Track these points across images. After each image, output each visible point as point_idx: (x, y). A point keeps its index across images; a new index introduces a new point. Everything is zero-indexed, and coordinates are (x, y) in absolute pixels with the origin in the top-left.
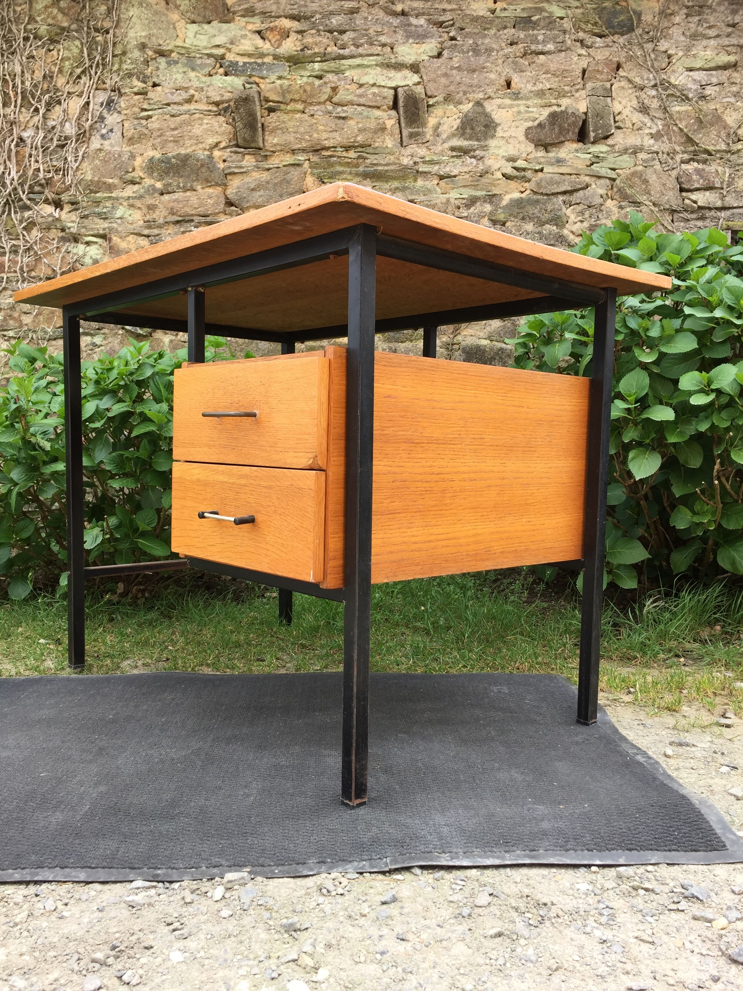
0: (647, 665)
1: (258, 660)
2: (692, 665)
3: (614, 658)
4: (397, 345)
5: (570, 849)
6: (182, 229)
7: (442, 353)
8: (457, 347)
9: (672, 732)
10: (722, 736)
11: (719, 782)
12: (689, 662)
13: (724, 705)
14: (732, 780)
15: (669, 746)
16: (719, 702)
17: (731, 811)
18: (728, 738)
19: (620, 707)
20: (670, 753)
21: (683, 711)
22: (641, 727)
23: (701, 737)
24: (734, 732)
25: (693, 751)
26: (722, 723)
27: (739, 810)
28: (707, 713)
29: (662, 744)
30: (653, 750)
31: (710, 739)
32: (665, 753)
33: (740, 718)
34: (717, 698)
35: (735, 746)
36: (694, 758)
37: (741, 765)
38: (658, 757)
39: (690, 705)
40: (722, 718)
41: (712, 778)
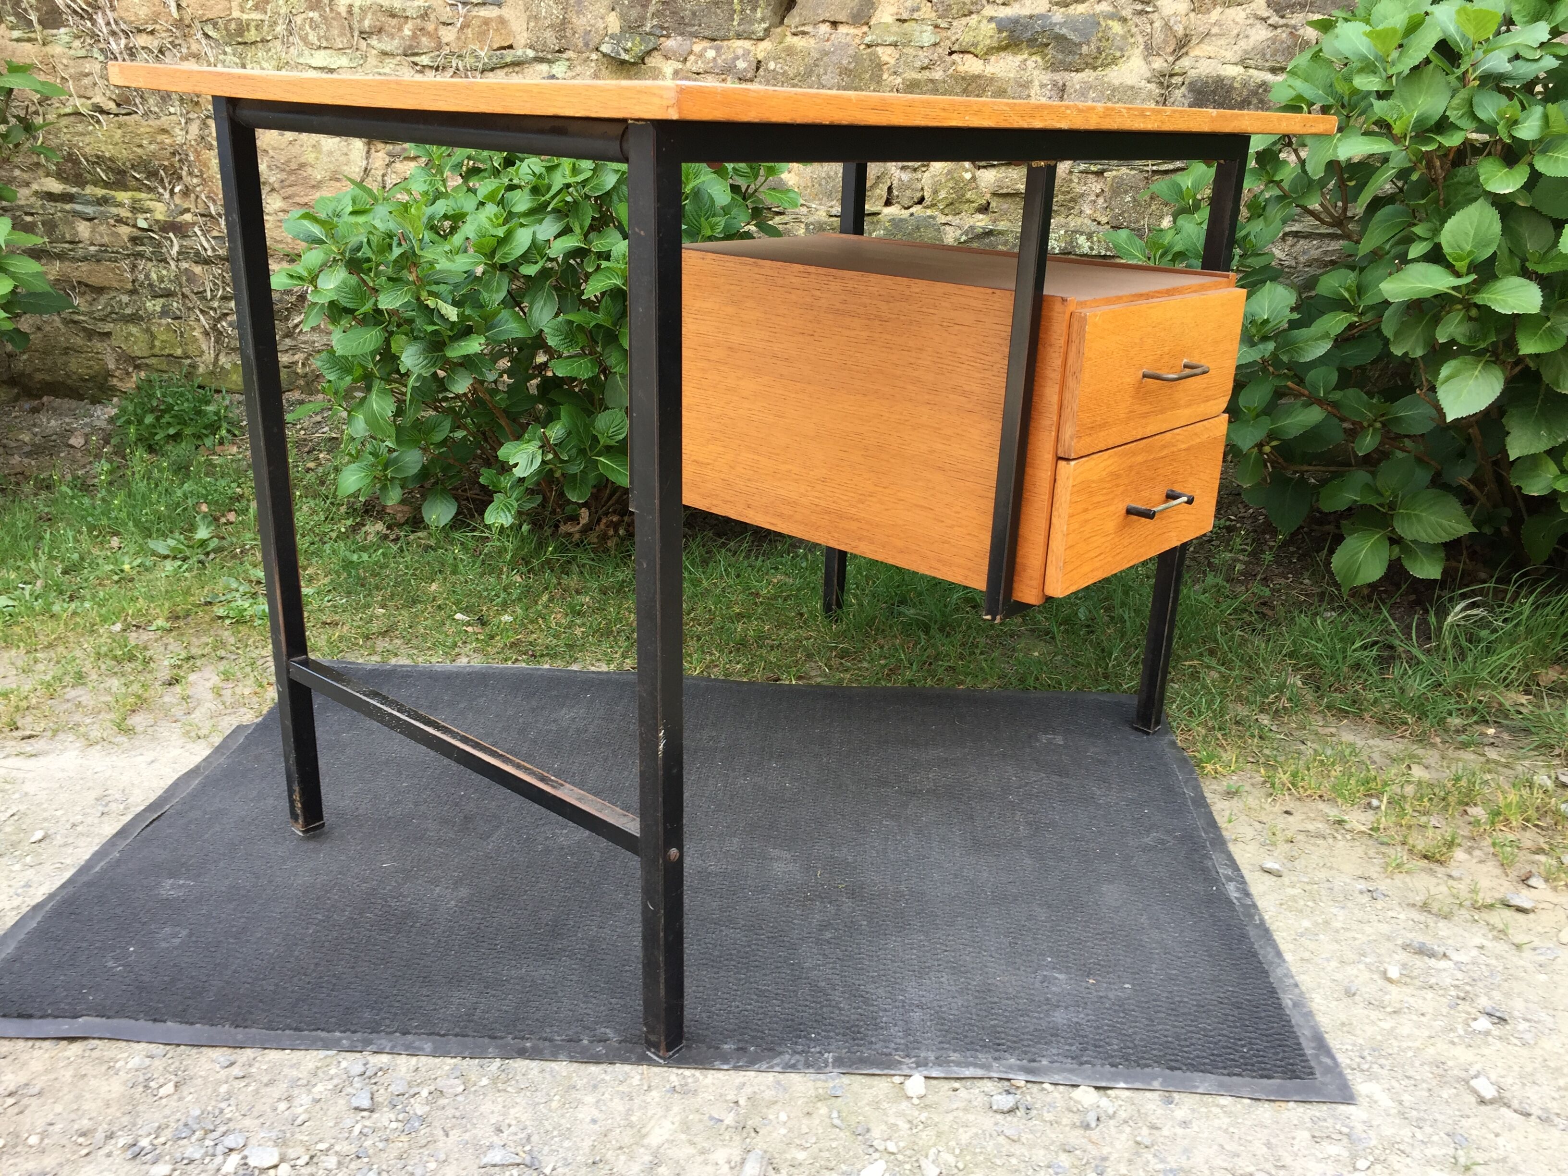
0: (1422, 739)
2: (1506, 745)
3: (1367, 716)
4: (1067, 76)
7: (1150, 92)
8: (1180, 79)
9: (1415, 915)
10: (1506, 935)
11: (1462, 1055)
12: (1506, 736)
13: (1536, 853)
14: (1485, 1051)
15: (1400, 951)
16: (1528, 844)
17: (1461, 1131)
18: (1516, 941)
19: (1342, 843)
20: (1394, 972)
21: (1453, 863)
22: (1365, 899)
23: (1466, 934)
24: (1532, 925)
25: (1439, 971)
26: (1513, 902)
27: (1474, 1132)
28: (1499, 871)
29: (1390, 945)
30: (1368, 960)
31: (1478, 940)
32: (1385, 972)
33: (1555, 889)
34: (1528, 834)
35: (1521, 963)
36: (1436, 987)
37: (1516, 1014)
38: (1372, 979)
39: (1470, 847)
40: (1521, 886)
41: (1453, 1043)
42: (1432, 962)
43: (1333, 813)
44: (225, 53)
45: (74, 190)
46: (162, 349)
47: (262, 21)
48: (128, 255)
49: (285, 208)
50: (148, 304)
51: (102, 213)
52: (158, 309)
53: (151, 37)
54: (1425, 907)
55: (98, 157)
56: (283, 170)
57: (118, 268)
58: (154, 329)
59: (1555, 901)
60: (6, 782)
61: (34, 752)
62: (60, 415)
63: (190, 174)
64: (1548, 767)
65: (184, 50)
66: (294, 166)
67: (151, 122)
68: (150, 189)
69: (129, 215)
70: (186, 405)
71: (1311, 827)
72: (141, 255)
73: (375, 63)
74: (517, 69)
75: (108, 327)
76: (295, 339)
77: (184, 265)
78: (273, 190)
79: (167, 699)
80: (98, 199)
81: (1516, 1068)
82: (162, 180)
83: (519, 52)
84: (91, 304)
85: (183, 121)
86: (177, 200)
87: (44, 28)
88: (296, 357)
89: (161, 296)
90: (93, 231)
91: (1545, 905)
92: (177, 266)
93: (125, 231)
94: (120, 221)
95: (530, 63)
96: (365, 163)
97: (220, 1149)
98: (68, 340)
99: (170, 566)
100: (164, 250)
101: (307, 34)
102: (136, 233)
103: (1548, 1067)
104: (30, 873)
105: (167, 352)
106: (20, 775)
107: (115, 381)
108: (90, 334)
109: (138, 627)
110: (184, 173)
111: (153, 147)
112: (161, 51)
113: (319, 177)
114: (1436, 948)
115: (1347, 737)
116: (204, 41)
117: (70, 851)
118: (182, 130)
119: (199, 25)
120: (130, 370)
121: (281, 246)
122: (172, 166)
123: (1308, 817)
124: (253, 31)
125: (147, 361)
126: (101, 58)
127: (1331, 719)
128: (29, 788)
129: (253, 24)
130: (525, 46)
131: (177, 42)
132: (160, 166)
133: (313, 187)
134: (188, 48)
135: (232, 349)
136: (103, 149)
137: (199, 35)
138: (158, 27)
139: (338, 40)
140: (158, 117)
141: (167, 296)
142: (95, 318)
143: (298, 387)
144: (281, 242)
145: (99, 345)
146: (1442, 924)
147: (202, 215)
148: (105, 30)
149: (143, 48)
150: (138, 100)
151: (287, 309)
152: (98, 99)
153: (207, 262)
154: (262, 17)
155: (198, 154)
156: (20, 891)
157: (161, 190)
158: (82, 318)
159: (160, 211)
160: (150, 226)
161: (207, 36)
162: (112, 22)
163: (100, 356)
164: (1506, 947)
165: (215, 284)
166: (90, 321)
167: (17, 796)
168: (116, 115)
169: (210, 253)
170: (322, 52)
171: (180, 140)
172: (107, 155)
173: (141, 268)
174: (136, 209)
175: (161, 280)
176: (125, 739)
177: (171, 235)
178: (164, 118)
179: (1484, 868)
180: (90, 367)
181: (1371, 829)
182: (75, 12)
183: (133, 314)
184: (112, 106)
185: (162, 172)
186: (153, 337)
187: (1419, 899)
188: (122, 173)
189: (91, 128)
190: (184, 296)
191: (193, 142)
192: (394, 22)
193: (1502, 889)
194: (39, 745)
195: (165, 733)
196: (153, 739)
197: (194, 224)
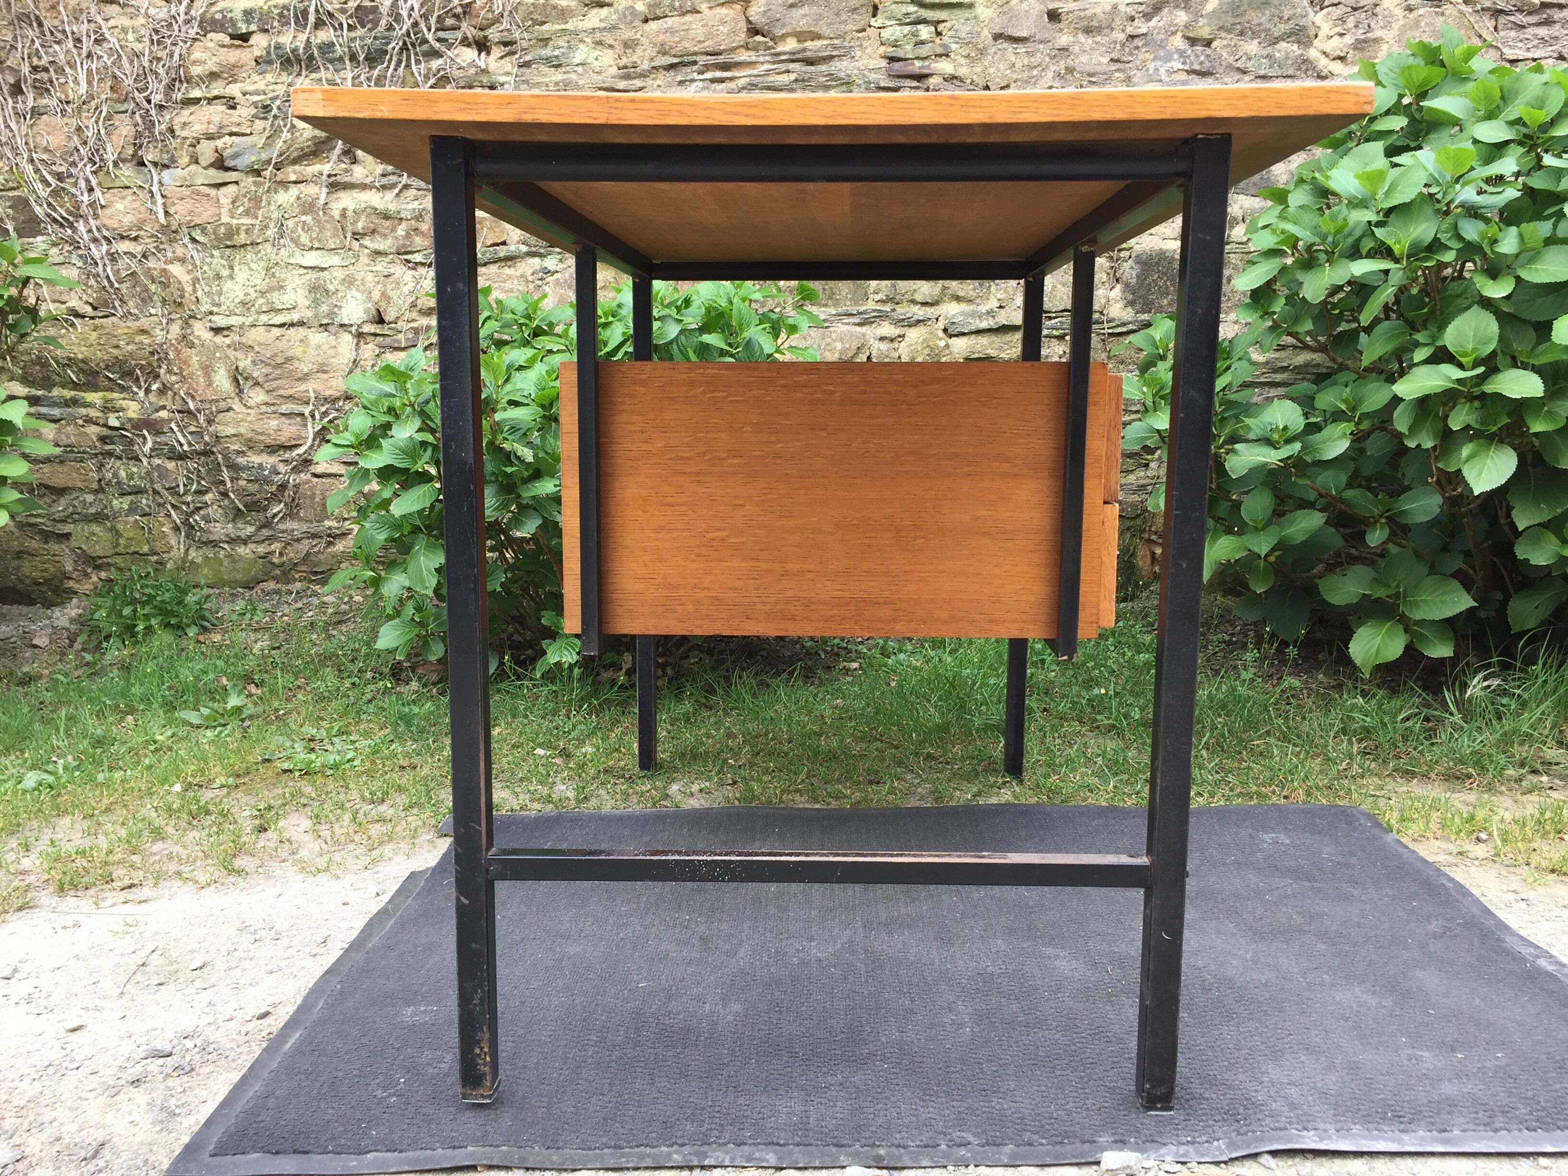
0: (1490, 789)
1: (871, 782)
2: (1563, 788)
3: (1433, 776)
5: (1502, 1129)
6: (679, 78)
8: (1127, 254)
12: (1558, 782)
44: (212, 256)
45: (40, 393)
46: (126, 547)
47: (252, 225)
48: (96, 455)
49: (268, 401)
50: (115, 502)
51: (69, 414)
52: (126, 506)
53: (134, 243)
55: (70, 359)
56: (269, 365)
57: (83, 468)
58: (120, 527)
60: (127, 925)
61: (143, 899)
62: (11, 620)
63: (169, 371)
65: (169, 254)
66: (280, 360)
67: (129, 324)
68: (123, 389)
69: (100, 414)
70: (167, 595)
72: (110, 454)
73: (367, 262)
74: (509, 263)
75: (67, 528)
76: (272, 529)
78: (257, 384)
79: (263, 844)
80: (66, 401)
82: (138, 379)
83: (513, 248)
84: (50, 506)
85: (164, 321)
86: (152, 398)
87: (20, 236)
88: (273, 547)
89: (130, 494)
90: (59, 431)
92: (149, 463)
93: (93, 431)
94: (89, 421)
95: (522, 258)
96: (354, 354)
98: (21, 544)
99: (209, 734)
100: (136, 447)
101: (299, 236)
102: (105, 432)
104: (207, 996)
105: (132, 549)
106: (139, 918)
107: (71, 584)
108: (47, 536)
109: (201, 786)
110: (162, 371)
111: (130, 347)
112: (144, 256)
113: (306, 370)
116: (190, 246)
117: (240, 973)
118: (162, 330)
119: (186, 231)
120: (89, 571)
121: (262, 438)
122: (150, 364)
124: (243, 235)
125: (109, 560)
126: (80, 264)
128: (157, 928)
129: (244, 228)
130: (518, 243)
131: (161, 247)
132: (136, 365)
133: (299, 379)
134: (174, 252)
135: (204, 543)
136: (76, 351)
137: (186, 240)
138: (142, 233)
139: (330, 241)
140: (137, 319)
141: (136, 493)
142: (54, 520)
143: (274, 578)
144: (262, 434)
145: (56, 547)
147: (179, 412)
148: (86, 237)
149: (125, 253)
150: (117, 303)
151: (266, 499)
152: (74, 303)
153: (182, 457)
154: (253, 221)
155: (178, 352)
156: (206, 1010)
157: (135, 389)
158: (39, 520)
159: (133, 410)
160: (122, 424)
161: (194, 240)
162: (94, 229)
163: (57, 558)
165: (189, 478)
166: (49, 523)
167: (147, 935)
168: (92, 318)
169: (186, 448)
170: (314, 253)
171: (159, 339)
172: (80, 356)
173: (108, 467)
174: (108, 408)
175: (131, 477)
176: (240, 879)
177: (145, 432)
178: (143, 320)
180: (45, 570)
181: (1492, 856)
182: (55, 220)
183: (97, 513)
184: (88, 309)
185: (138, 371)
186: (118, 534)
188: (95, 373)
189: (64, 331)
190: (156, 492)
191: (173, 342)
192: (388, 223)
194: (145, 892)
195: (278, 872)
196: (269, 877)
197: (170, 420)
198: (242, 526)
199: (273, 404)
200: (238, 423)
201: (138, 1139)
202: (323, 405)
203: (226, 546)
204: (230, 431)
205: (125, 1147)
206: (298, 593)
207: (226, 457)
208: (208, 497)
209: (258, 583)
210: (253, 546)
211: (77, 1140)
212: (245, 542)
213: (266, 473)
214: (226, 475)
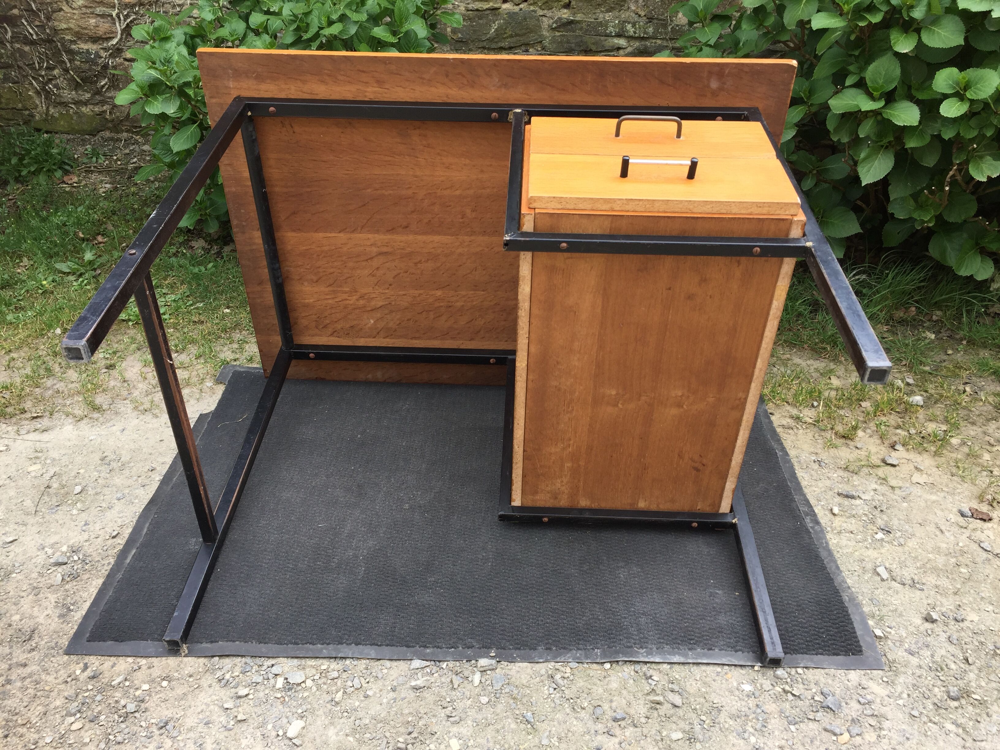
0: (835, 359)
3: (806, 346)
5: (739, 650)
9: (842, 473)
10: (886, 481)
11: (872, 553)
13: (896, 428)
14: (883, 551)
15: (837, 496)
16: (893, 423)
17: (875, 597)
18: (891, 484)
19: (801, 431)
20: (836, 510)
21: (857, 439)
22: (816, 466)
23: (867, 483)
24: (898, 474)
25: (856, 506)
26: (888, 462)
27: (881, 597)
28: (879, 441)
29: (831, 493)
30: (822, 503)
31: (874, 486)
32: (831, 510)
33: (908, 450)
34: (892, 416)
35: (895, 497)
36: (856, 516)
37: (895, 527)
38: (825, 514)
39: (865, 428)
40: (891, 450)
41: (867, 547)
42: (853, 501)
43: (795, 412)
46: (7, 104)
49: (86, 4)
52: (1, 76)
54: (846, 469)
59: (908, 457)
60: (37, 451)
61: (44, 428)
64: (900, 372)
71: (784, 423)
76: (102, 96)
77: (17, 46)
79: (112, 383)
81: (897, 559)
88: (105, 108)
89: (2, 68)
91: (903, 461)
92: (11, 47)
97: (271, 676)
99: (75, 282)
103: (912, 557)
104: (84, 516)
105: (11, 106)
106: (44, 445)
114: (854, 494)
115: (797, 360)
117: (102, 498)
121: (86, 32)
123: (783, 416)
127: (787, 349)
128: (54, 454)
135: (58, 103)
141: (7, 67)
143: (108, 129)
144: (86, 28)
146: (855, 477)
147: (26, 11)
151: (95, 76)
153: (32, 43)
156: (84, 528)
164: (887, 488)
165: (40, 58)
167: (48, 461)
169: (35, 37)
176: (99, 415)
177: (5, 25)
179: (872, 440)
181: (815, 421)
187: (842, 463)
190: (19, 67)
193: (882, 452)
194: (45, 422)
195: (123, 409)
196: (117, 413)
197: (21, 17)
198: (82, 93)
199: (91, 7)
200: (68, 20)
201: (52, 628)
202: (125, 9)
203: (73, 106)
204: (64, 26)
205: (45, 633)
206: (125, 140)
207: (63, 45)
208: (56, 72)
209: (99, 132)
210: (91, 107)
211: (21, 627)
212: (86, 103)
213: (92, 56)
214: (65, 58)
